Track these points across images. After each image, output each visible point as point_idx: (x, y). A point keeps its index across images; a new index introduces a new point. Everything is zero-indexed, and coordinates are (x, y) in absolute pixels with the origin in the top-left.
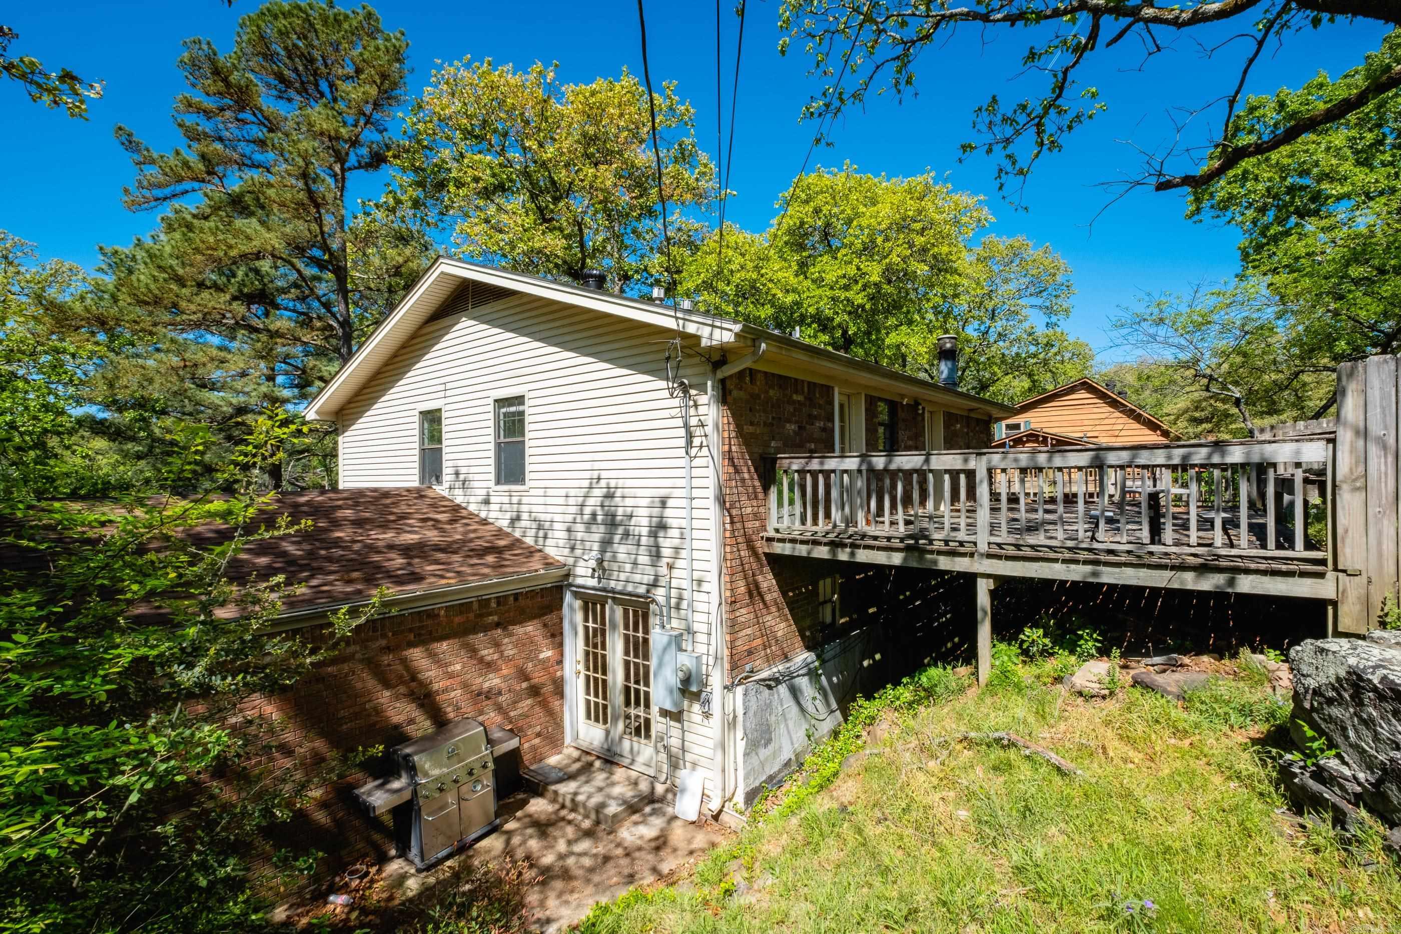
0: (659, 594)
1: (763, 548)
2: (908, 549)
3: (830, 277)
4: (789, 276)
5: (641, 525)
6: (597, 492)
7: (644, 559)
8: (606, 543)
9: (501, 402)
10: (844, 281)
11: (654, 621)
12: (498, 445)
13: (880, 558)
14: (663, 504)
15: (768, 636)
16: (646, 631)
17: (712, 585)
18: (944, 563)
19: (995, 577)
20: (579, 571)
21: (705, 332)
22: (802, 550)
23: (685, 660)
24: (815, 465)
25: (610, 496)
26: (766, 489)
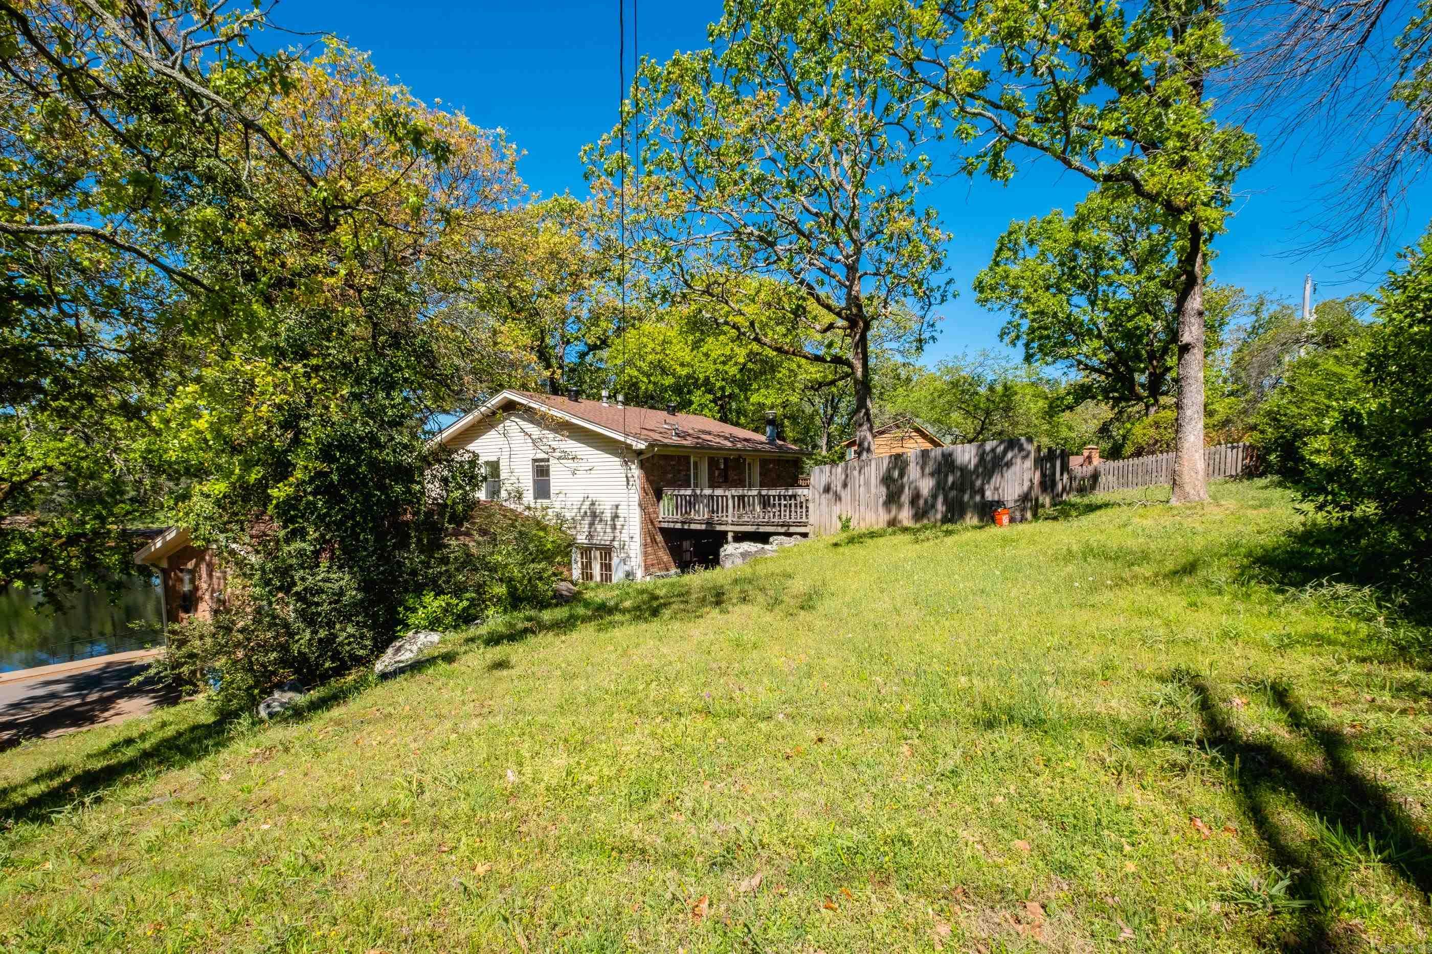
0: (616, 544)
1: (657, 525)
2: (707, 523)
3: (713, 355)
4: (686, 355)
5: (608, 516)
6: (587, 503)
7: (609, 530)
8: (591, 524)
9: (535, 460)
10: (723, 358)
11: (614, 555)
12: (534, 480)
13: (698, 527)
14: (617, 506)
15: (660, 561)
16: (610, 559)
17: (637, 538)
18: (718, 528)
19: (734, 532)
20: (579, 537)
21: (634, 444)
22: (671, 525)
23: (627, 568)
24: (676, 492)
25: (593, 504)
26: (658, 501)
